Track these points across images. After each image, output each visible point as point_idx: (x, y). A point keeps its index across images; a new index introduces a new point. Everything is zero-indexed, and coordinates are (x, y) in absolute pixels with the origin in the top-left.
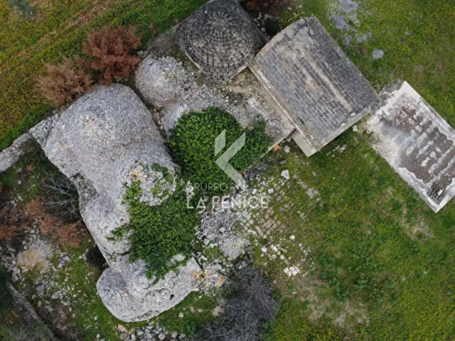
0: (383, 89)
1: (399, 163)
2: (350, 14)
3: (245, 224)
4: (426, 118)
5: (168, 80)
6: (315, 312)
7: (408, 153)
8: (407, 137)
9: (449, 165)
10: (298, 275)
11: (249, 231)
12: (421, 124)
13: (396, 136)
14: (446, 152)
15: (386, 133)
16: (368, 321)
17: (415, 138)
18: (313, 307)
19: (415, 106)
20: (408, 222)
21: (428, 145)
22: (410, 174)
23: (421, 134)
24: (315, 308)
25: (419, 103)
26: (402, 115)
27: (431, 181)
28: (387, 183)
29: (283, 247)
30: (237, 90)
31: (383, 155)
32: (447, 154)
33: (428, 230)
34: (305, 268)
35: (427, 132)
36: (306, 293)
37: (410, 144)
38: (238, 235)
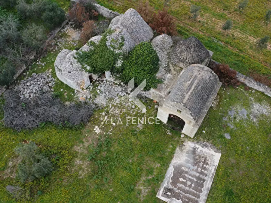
0: (211, 144)
1: (175, 165)
2: (239, 116)
3: (113, 102)
4: (207, 172)
5: (162, 39)
6: (79, 148)
7: (183, 168)
8: (192, 165)
9: (187, 195)
10: (96, 133)
11: (110, 105)
12: (202, 170)
13: (189, 159)
14: (194, 191)
15: (188, 152)
16: (81, 177)
17: (193, 170)
18: (81, 146)
19: (211, 163)
20: (145, 181)
21: (192, 178)
22: (171, 174)
23: (197, 172)
24: (81, 147)
25: (213, 165)
26: (202, 158)
27: (173, 187)
28: (162, 162)
29: (108, 122)
30: (172, 68)
31: (175, 155)
32: (193, 192)
33: (144, 196)
34: (101, 135)
35: (199, 175)
36: (88, 141)
37: (189, 168)
38: (107, 101)
